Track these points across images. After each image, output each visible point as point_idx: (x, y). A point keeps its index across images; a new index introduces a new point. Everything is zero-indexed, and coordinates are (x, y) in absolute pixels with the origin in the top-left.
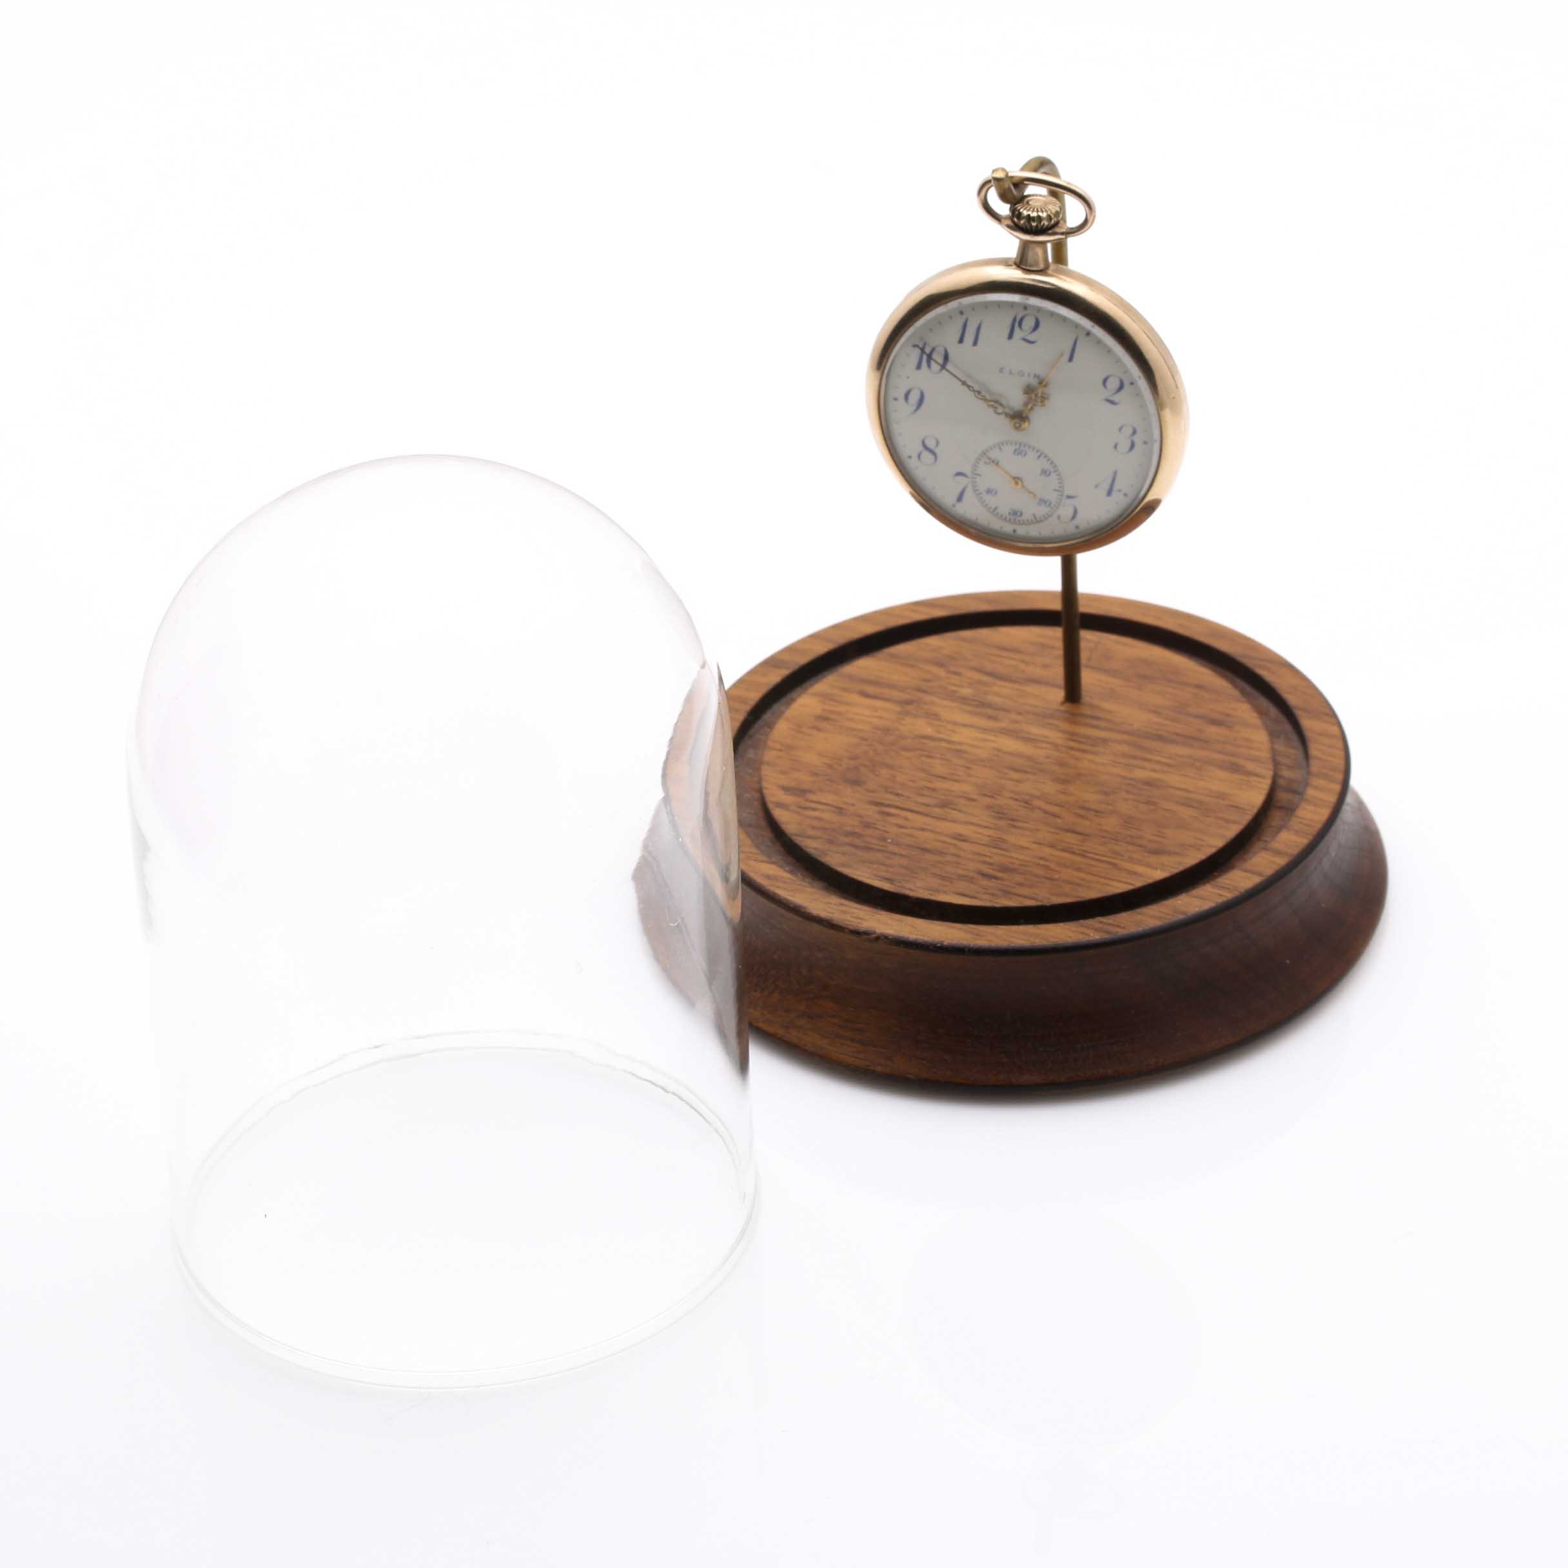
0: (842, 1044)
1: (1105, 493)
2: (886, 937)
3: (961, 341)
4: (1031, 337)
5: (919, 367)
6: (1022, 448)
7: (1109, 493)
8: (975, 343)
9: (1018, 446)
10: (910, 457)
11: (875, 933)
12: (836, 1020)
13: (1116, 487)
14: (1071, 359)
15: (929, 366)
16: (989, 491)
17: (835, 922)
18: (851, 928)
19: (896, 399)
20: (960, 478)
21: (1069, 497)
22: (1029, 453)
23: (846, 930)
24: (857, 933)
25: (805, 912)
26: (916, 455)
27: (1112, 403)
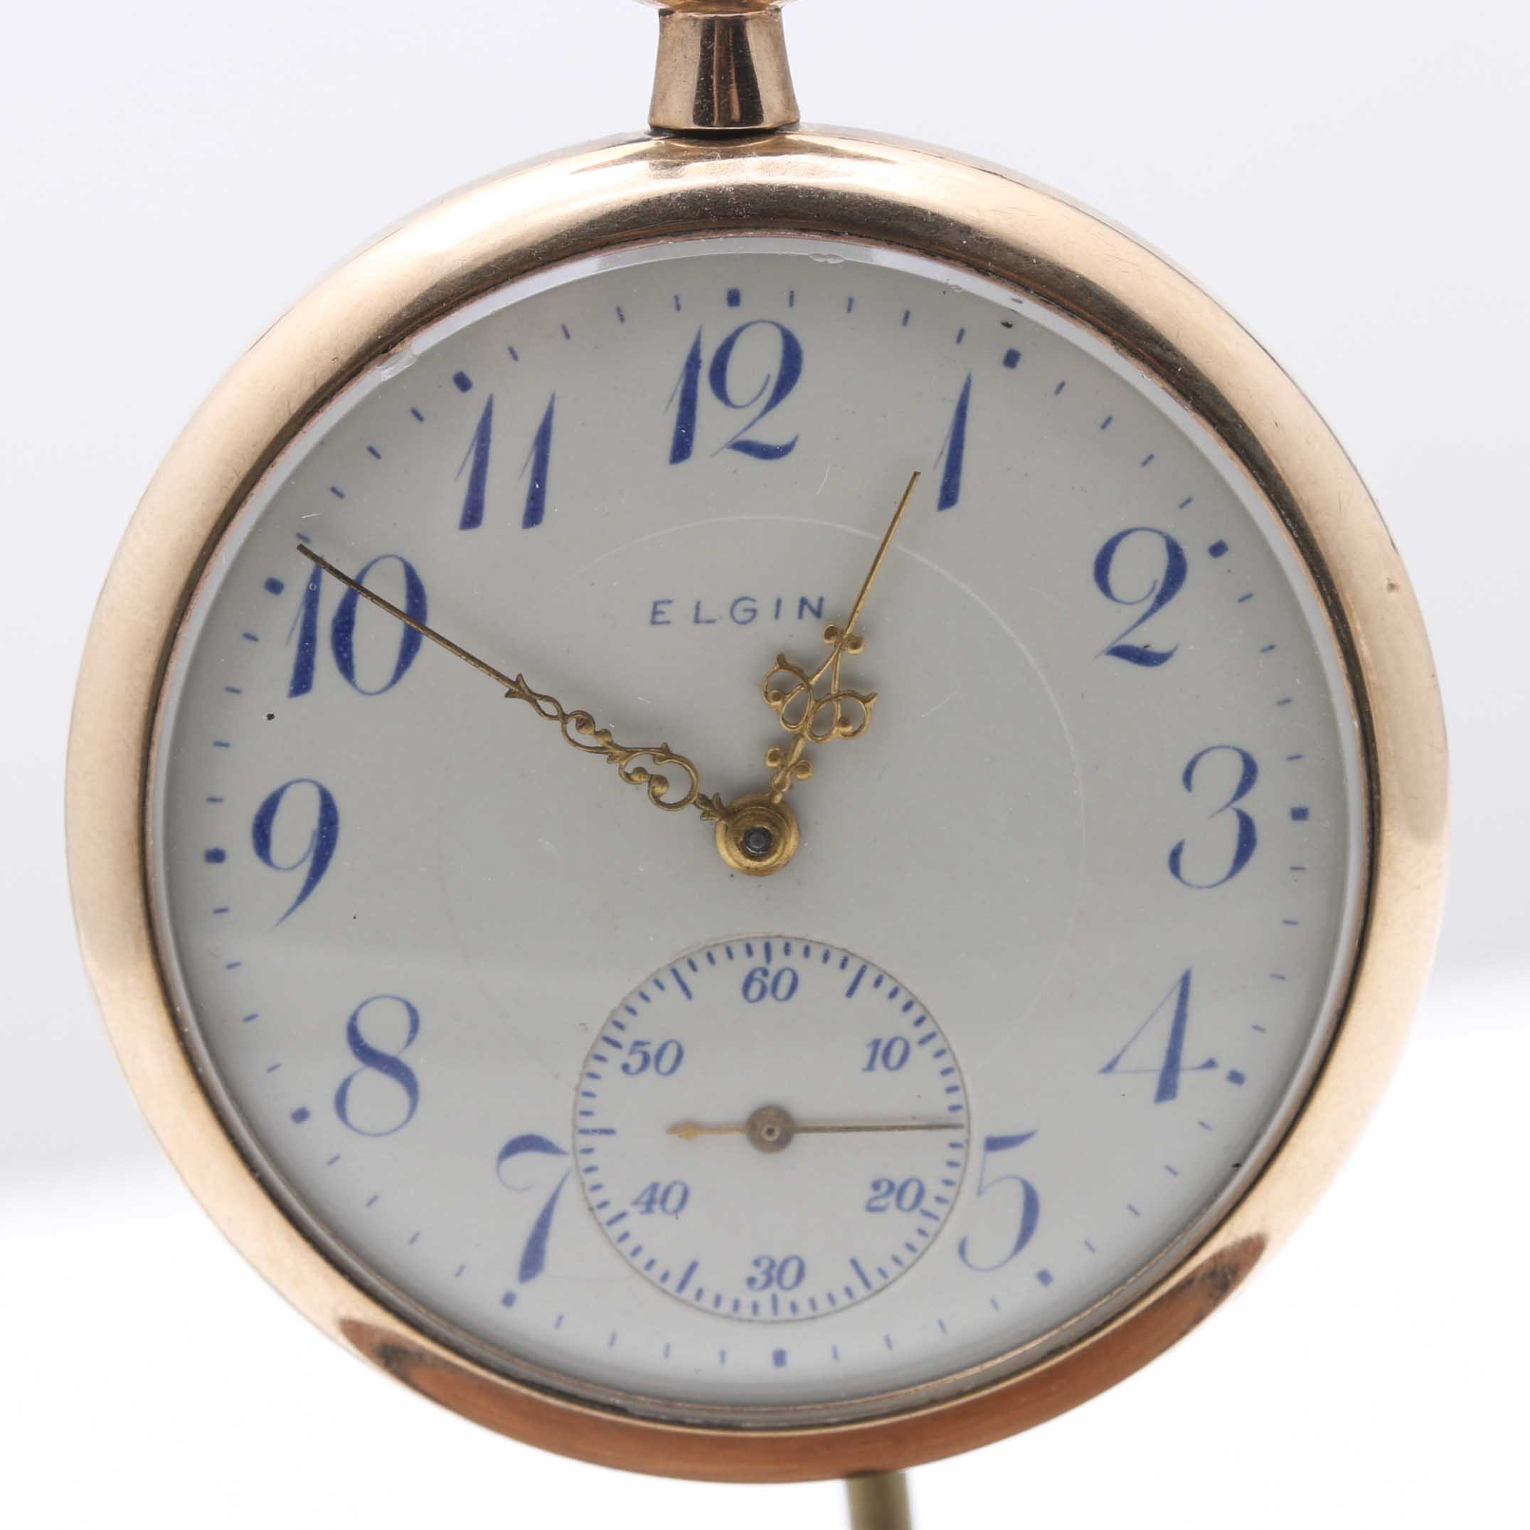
1: (1151, 1083)
3: (472, 516)
4: (769, 432)
5: (302, 681)
6: (779, 962)
7: (1167, 1089)
8: (534, 514)
9: (759, 959)
10: (301, 1115)
13: (1192, 1053)
14: (948, 497)
15: (345, 667)
16: (653, 1199)
19: (216, 856)
20: (527, 1161)
21: (994, 1144)
22: (810, 971)
26: (330, 1102)
27: (1143, 657)
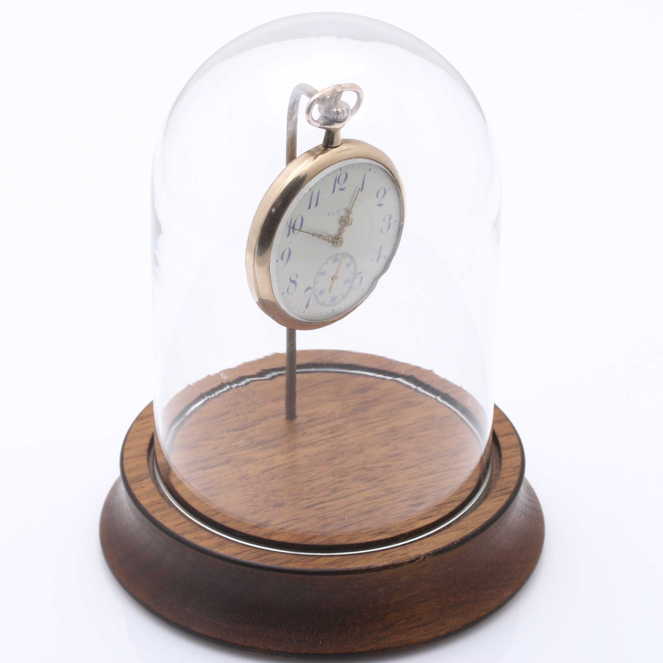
0: (414, 632)
1: (376, 261)
2: (428, 554)
3: (310, 207)
4: (343, 186)
5: (288, 236)
6: (337, 257)
7: (378, 261)
8: (316, 205)
9: (335, 257)
10: (283, 294)
11: (421, 556)
12: (403, 621)
14: (362, 190)
15: (294, 232)
16: (321, 293)
17: (396, 563)
18: (408, 560)
19: (277, 261)
21: (359, 274)
22: (341, 258)
23: (406, 564)
24: (412, 561)
25: (375, 568)
27: (381, 205)
